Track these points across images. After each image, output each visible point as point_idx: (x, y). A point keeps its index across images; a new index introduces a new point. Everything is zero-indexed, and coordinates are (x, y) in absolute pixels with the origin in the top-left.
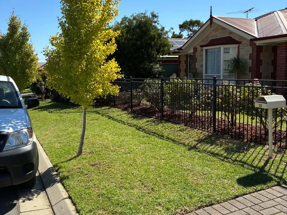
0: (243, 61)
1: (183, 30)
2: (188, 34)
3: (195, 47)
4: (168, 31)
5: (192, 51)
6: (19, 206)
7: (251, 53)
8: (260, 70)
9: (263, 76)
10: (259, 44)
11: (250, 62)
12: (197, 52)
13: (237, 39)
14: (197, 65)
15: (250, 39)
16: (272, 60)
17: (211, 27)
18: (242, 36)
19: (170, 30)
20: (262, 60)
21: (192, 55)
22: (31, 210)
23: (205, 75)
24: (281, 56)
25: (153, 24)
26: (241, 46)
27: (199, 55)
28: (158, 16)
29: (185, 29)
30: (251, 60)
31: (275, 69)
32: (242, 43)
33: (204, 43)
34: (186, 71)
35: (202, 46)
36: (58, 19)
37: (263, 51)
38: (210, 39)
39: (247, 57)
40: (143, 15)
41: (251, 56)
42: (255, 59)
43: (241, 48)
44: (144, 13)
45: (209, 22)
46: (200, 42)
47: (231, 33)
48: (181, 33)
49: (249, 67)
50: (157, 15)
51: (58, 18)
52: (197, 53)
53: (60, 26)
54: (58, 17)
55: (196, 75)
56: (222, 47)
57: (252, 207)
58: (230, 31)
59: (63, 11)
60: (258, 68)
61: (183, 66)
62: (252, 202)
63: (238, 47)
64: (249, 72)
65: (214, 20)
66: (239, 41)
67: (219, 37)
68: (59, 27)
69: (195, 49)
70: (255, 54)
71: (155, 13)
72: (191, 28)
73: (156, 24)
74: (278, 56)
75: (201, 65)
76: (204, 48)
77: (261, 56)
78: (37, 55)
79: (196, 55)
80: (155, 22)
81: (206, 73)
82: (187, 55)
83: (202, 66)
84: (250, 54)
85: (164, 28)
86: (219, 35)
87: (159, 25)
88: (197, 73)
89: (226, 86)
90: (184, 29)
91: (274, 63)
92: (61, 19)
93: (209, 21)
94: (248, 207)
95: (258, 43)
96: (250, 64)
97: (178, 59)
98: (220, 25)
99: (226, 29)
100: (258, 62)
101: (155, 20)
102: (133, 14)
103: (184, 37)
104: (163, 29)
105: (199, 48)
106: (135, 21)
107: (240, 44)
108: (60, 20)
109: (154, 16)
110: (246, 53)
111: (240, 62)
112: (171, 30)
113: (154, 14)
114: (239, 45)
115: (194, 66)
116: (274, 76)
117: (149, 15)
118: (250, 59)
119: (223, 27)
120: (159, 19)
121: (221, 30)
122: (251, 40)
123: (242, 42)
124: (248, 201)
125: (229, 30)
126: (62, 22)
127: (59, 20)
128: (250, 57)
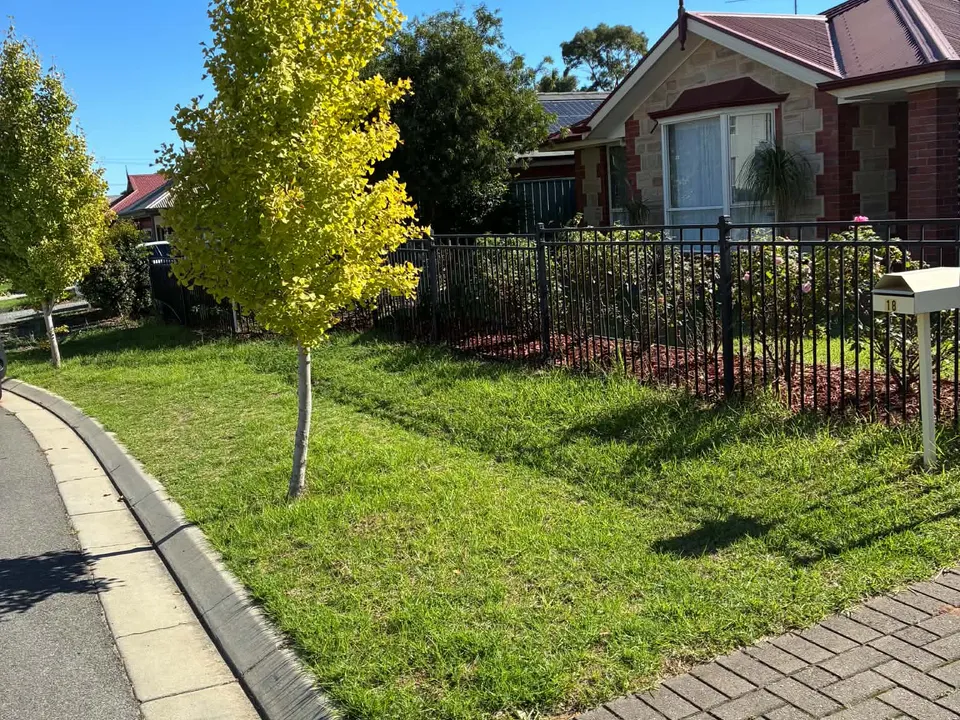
0: (797, 159)
1: (576, 61)
2: (594, 75)
3: (632, 117)
4: (535, 68)
5: (620, 133)
6: (130, 681)
7: (821, 129)
8: (854, 187)
9: (862, 203)
10: (846, 99)
11: (818, 161)
12: (638, 135)
13: (771, 87)
14: (643, 181)
15: (818, 84)
16: (890, 150)
17: (683, 49)
18: (789, 74)
19: (542, 63)
20: (857, 152)
21: (622, 144)
22: (174, 691)
23: (671, 209)
24: (922, 137)
25: (486, 47)
26: (787, 109)
27: (646, 143)
28: (499, 20)
29: (581, 59)
30: (821, 155)
31: (902, 181)
32: (789, 97)
33: (662, 106)
34: (603, 200)
35: (655, 116)
36: (205, 50)
37: (861, 122)
38: (681, 89)
39: (808, 144)
40: (449, 20)
41: (821, 142)
42: (835, 148)
43: (789, 114)
44: (452, 11)
45: (675, 34)
46: (647, 102)
47: (751, 65)
48: (570, 74)
49: (818, 177)
50: (495, 17)
51: (203, 47)
52: (639, 141)
53: (209, 72)
54: (203, 43)
55: (640, 213)
56: (724, 115)
57: (900, 634)
58: (745, 61)
59: (215, 21)
60: (846, 178)
61: (591, 184)
62: (895, 619)
63: (778, 112)
64: (818, 194)
65: (693, 26)
66: (776, 92)
67: (710, 80)
68: (205, 77)
69: (632, 127)
70: (835, 132)
71: (490, 10)
72: (604, 55)
73: (494, 48)
74: (910, 135)
75: (655, 180)
76: (664, 122)
77: (854, 138)
78: (100, 172)
79: (637, 145)
80: (491, 42)
81: (674, 204)
82: (603, 148)
83: (658, 181)
84: (818, 134)
85: (520, 59)
86: (710, 75)
87: (505, 49)
88: (640, 205)
89: (762, 244)
90: (578, 58)
91: (898, 160)
92: (214, 49)
93: (677, 29)
94: (885, 635)
95: (843, 96)
96: (818, 170)
97: (572, 162)
98: (711, 42)
99: (735, 53)
100: (847, 160)
101: (491, 32)
102: (416, 19)
103: (579, 87)
104: (518, 62)
105: (645, 123)
106: (422, 42)
107: (783, 104)
108: (210, 54)
109: (485, 19)
110: (805, 130)
111: (785, 162)
112: (546, 65)
113: (487, 14)
114: (780, 106)
115: (630, 181)
116: (898, 203)
117: (469, 17)
118: (818, 150)
119: (724, 48)
120: (503, 30)
121: (718, 56)
122: (822, 87)
123: (788, 95)
124: (884, 617)
125: (746, 57)
126: (217, 59)
127: (207, 54)
128: (818, 142)
